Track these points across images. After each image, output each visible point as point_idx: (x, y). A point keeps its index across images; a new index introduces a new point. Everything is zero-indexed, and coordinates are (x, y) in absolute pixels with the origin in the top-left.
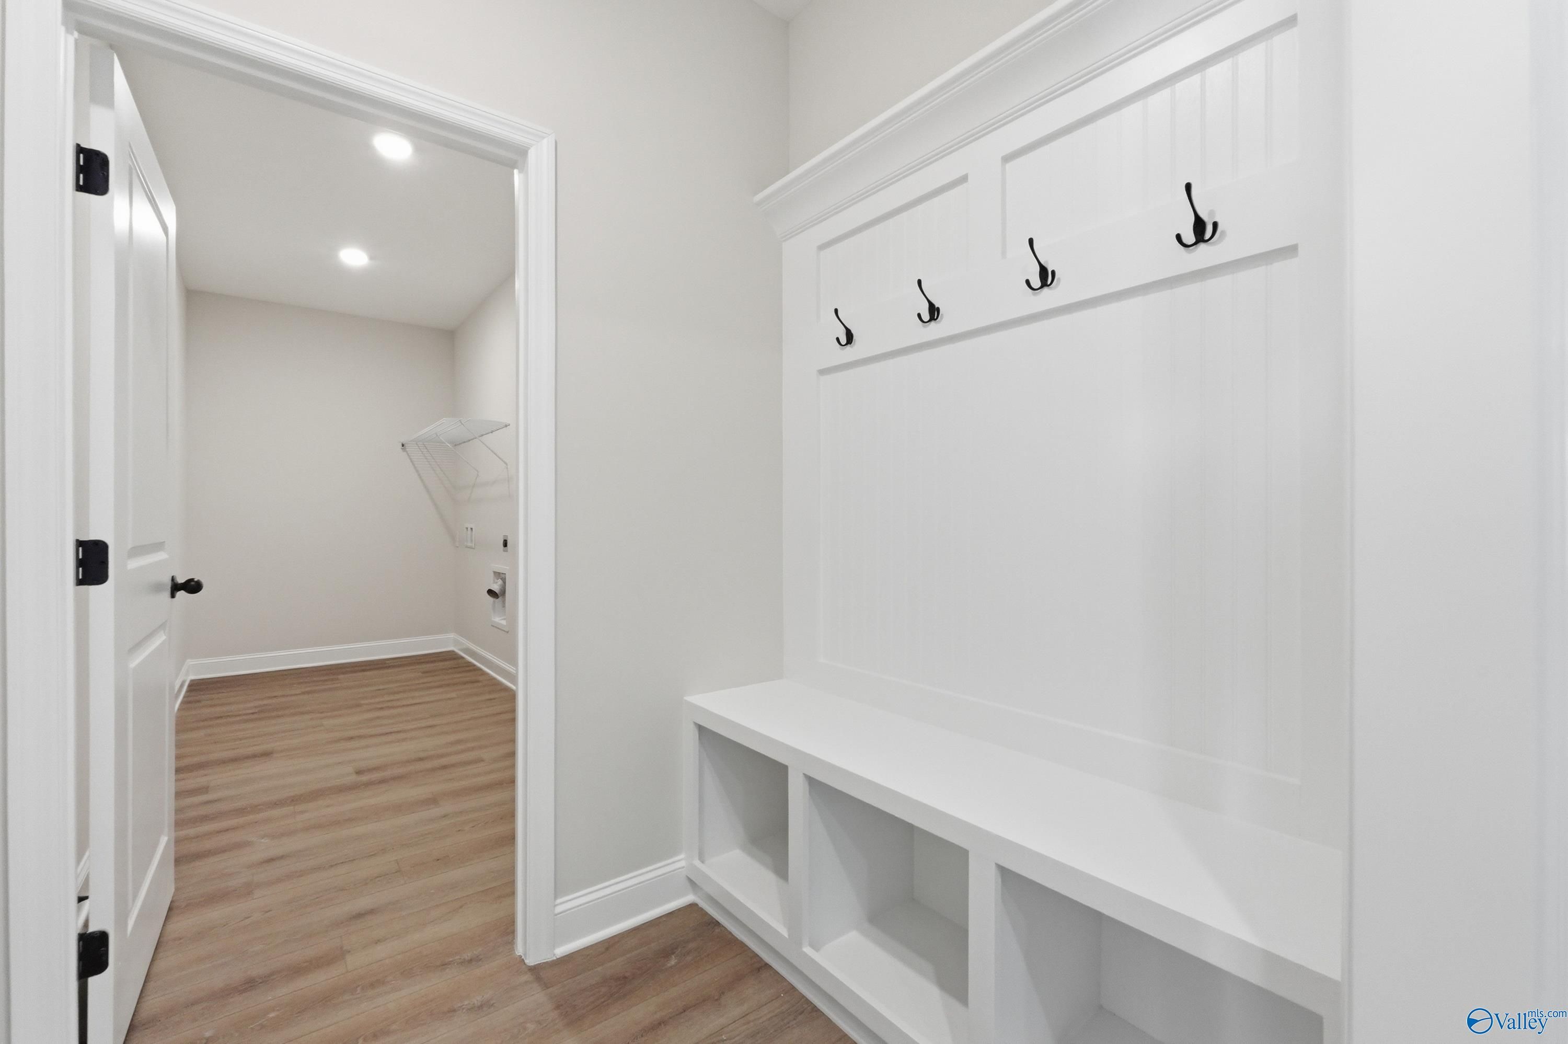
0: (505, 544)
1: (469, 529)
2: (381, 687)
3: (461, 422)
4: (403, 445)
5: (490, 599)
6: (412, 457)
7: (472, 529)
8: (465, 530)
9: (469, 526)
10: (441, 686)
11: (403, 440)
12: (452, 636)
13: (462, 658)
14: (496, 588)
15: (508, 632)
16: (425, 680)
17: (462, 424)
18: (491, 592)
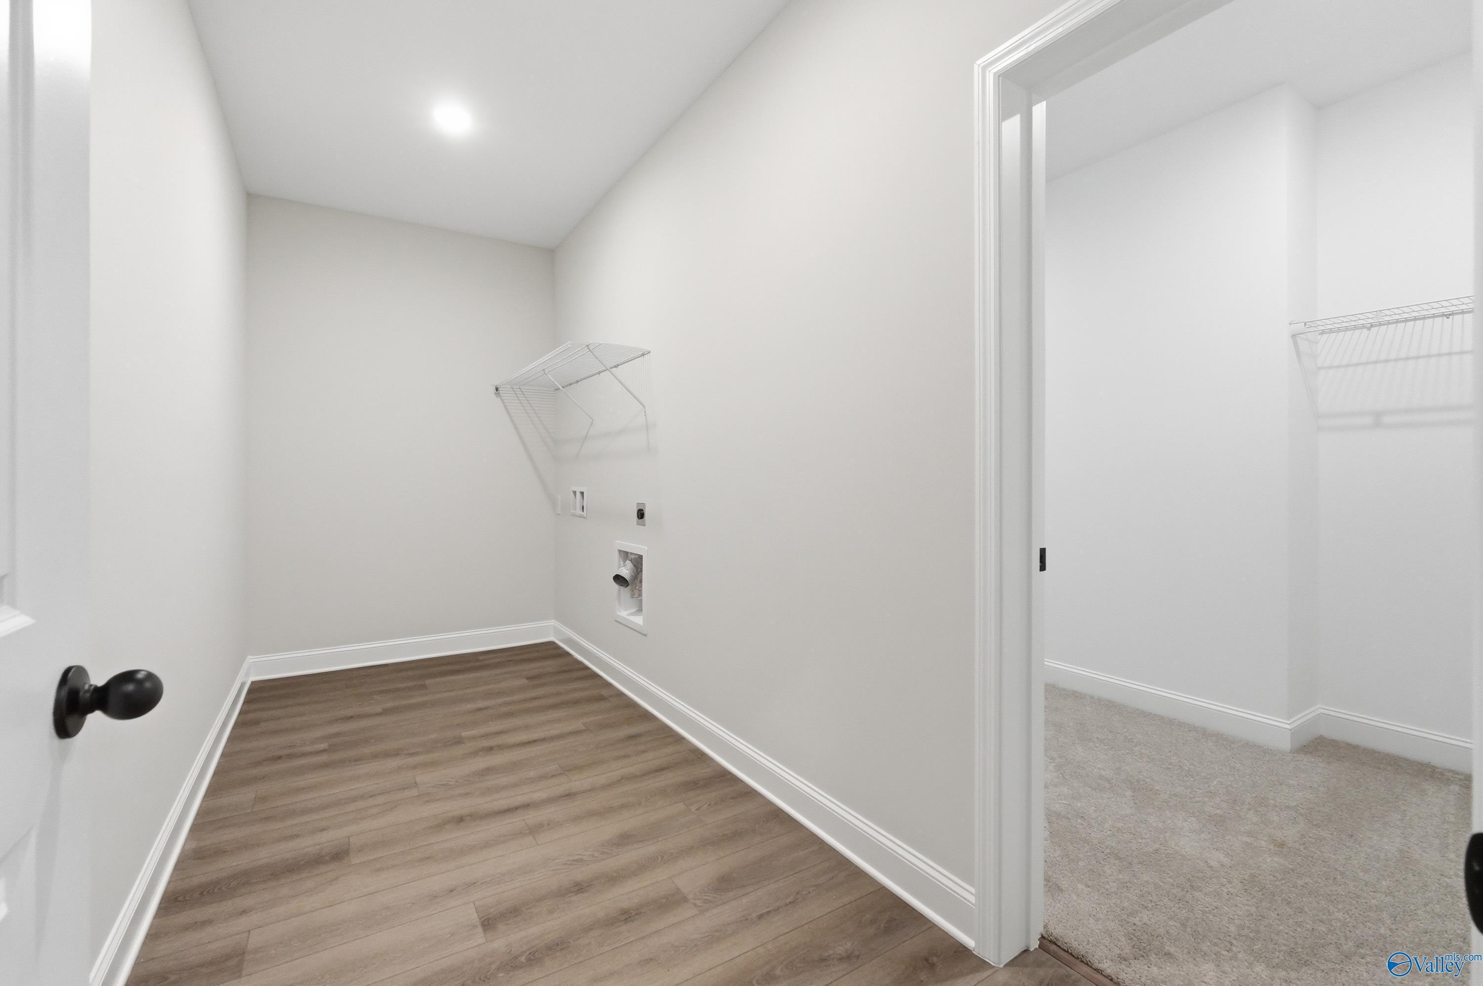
0: (641, 514)
1: (578, 495)
2: (481, 704)
3: (589, 349)
4: (497, 389)
5: (615, 586)
6: (506, 404)
7: (582, 493)
8: (572, 494)
9: (578, 490)
10: (555, 706)
11: (497, 383)
12: (552, 622)
13: (568, 654)
14: (626, 572)
15: (646, 635)
16: (534, 693)
17: (590, 350)
18: (618, 579)
